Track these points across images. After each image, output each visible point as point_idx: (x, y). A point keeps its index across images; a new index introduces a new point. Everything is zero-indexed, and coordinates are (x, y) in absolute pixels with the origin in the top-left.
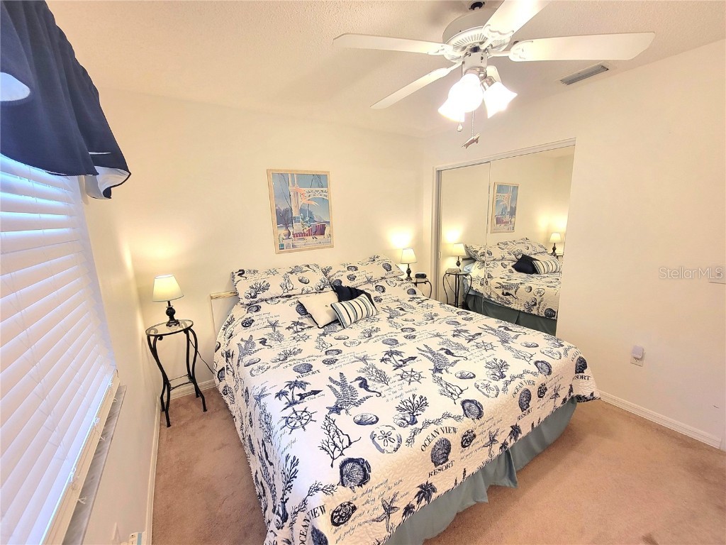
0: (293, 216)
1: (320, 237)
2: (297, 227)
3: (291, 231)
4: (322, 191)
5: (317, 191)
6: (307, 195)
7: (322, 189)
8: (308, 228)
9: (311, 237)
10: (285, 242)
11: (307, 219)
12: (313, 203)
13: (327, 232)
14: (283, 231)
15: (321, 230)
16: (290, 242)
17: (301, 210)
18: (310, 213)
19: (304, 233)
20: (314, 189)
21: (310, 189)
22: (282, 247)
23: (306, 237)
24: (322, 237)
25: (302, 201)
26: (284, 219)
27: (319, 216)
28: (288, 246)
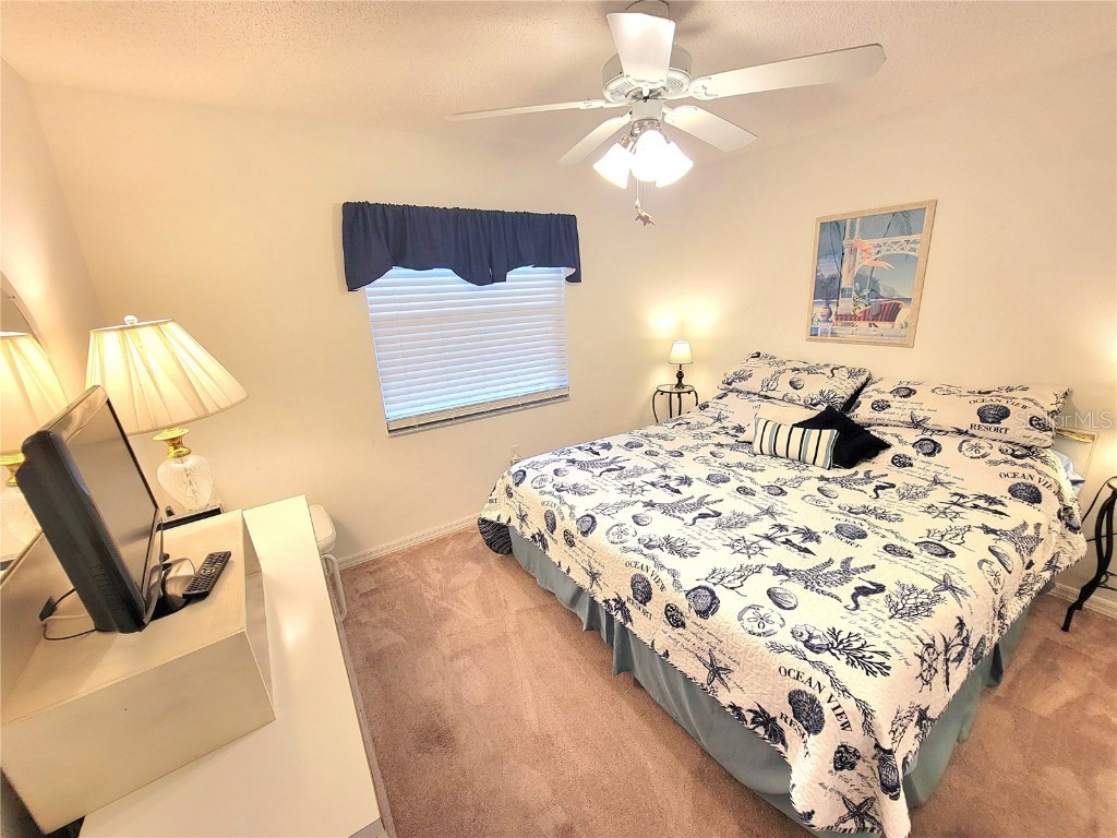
0: (842, 286)
1: (883, 326)
2: (845, 305)
3: (834, 309)
4: (908, 241)
5: (896, 243)
6: (874, 251)
7: (907, 238)
8: (863, 308)
9: (866, 324)
10: (821, 327)
11: (866, 292)
12: (883, 264)
13: (902, 316)
14: (820, 310)
15: (889, 313)
16: (828, 326)
17: (858, 278)
18: (874, 282)
19: (855, 316)
20: (890, 240)
21: (881, 241)
22: (814, 333)
23: (857, 323)
24: (888, 325)
25: (863, 262)
26: (827, 290)
27: (893, 287)
28: (825, 333)
